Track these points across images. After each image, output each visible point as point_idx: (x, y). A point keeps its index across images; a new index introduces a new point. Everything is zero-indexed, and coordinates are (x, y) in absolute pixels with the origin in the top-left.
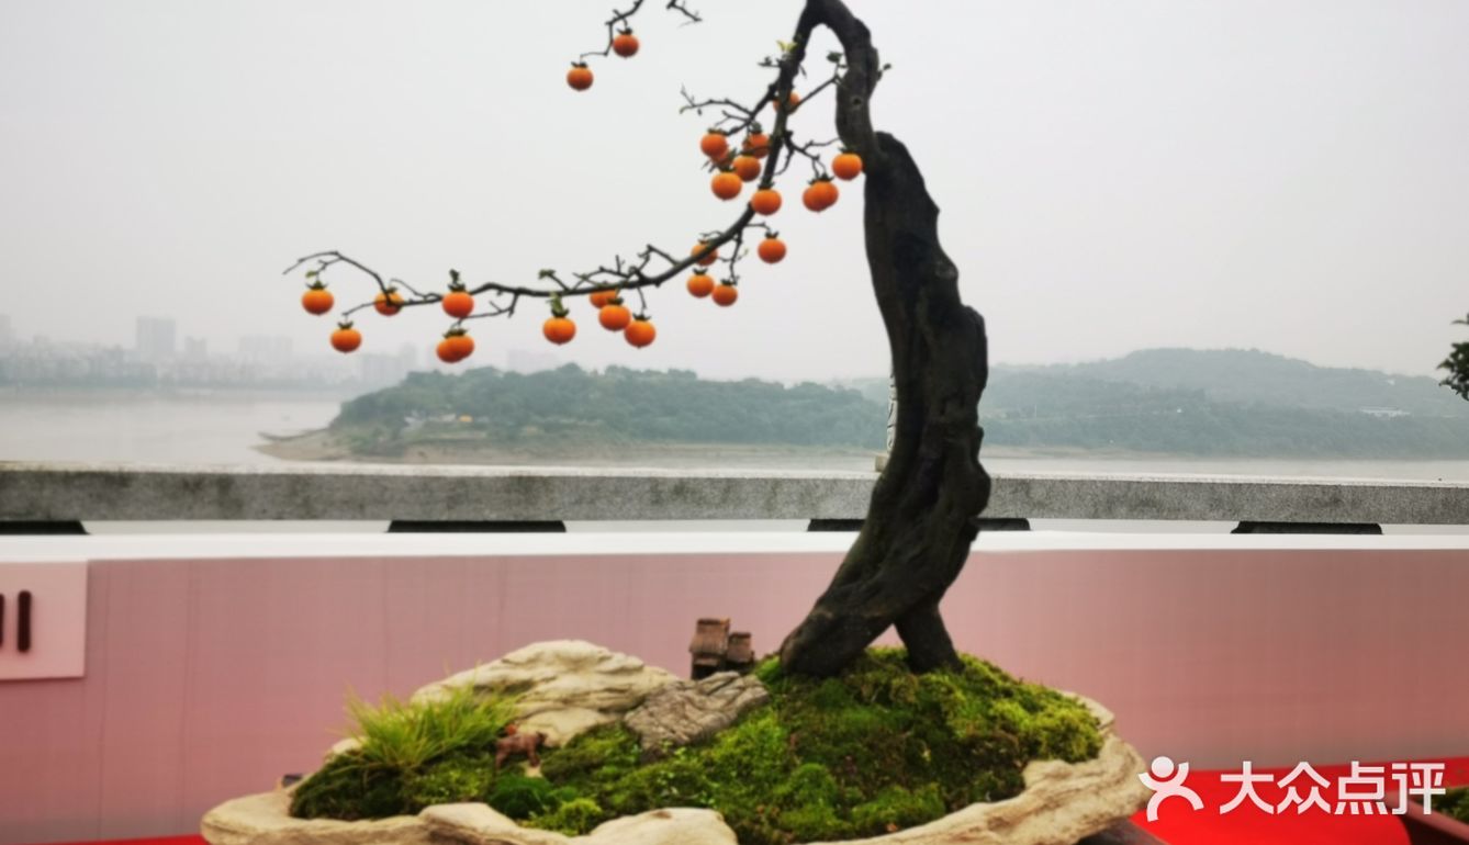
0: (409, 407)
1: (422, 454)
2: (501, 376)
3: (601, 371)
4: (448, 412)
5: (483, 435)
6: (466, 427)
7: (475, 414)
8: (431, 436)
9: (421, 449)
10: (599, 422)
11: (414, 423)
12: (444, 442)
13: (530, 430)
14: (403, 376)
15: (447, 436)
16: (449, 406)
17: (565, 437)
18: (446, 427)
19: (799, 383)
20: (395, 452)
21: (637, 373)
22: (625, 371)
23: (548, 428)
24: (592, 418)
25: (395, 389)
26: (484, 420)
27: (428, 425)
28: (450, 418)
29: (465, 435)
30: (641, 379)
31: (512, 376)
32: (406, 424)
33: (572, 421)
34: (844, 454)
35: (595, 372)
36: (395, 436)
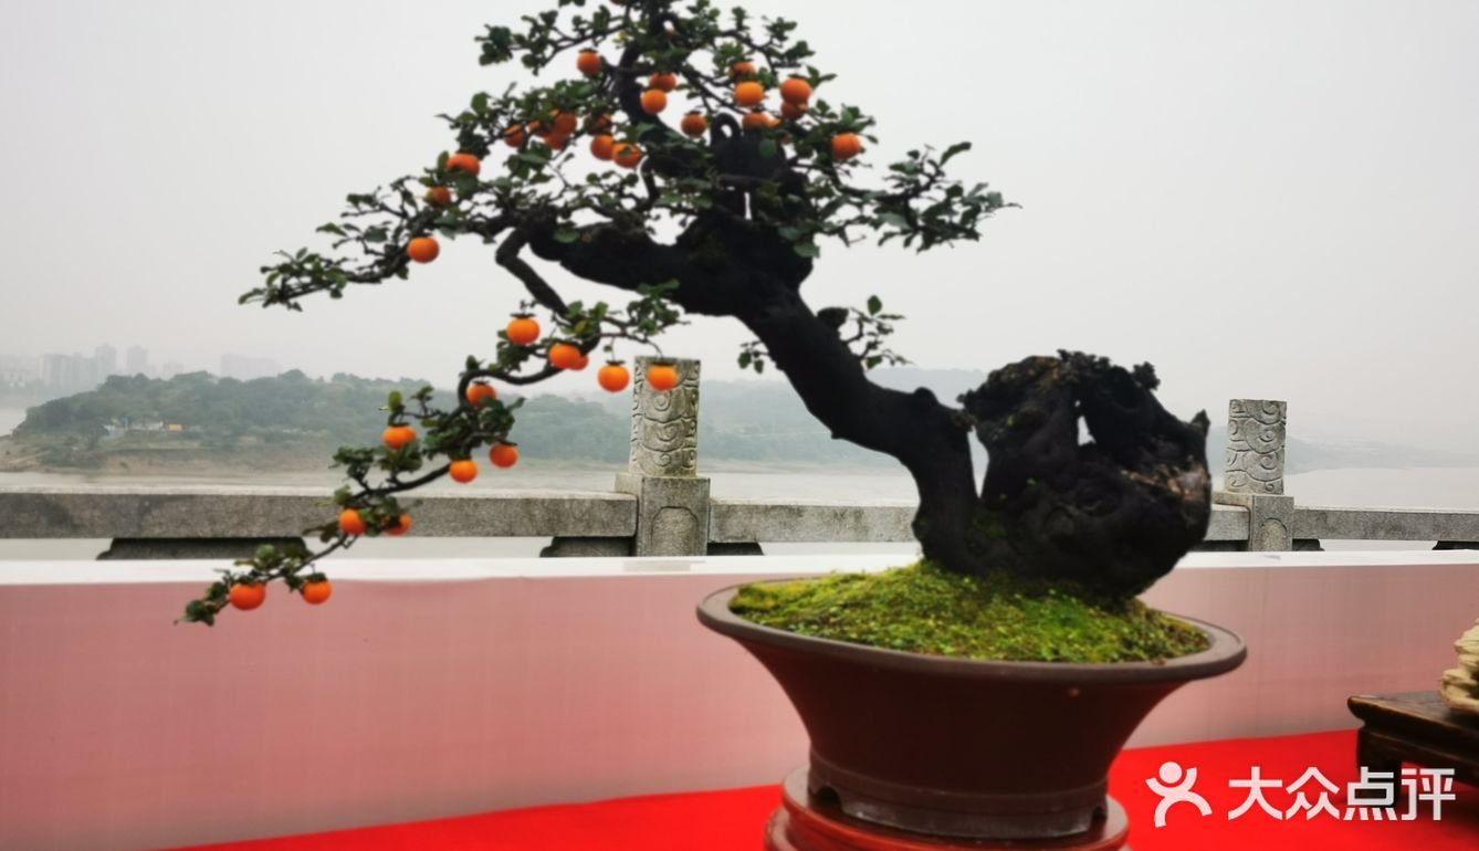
0: (108, 414)
1: (123, 465)
2: (216, 382)
3: (328, 379)
4: (157, 420)
5: (195, 445)
6: (174, 436)
7: (185, 422)
8: (135, 446)
9: (124, 459)
10: (324, 432)
11: (114, 431)
12: (150, 452)
13: (250, 440)
14: (102, 380)
15: (152, 446)
16: (156, 414)
17: (287, 447)
18: (152, 435)
19: (539, 395)
20: (90, 463)
21: (367, 381)
22: (354, 379)
23: (269, 438)
24: (318, 428)
25: (91, 393)
26: (197, 428)
27: (130, 433)
28: (157, 426)
29: (175, 445)
30: (370, 389)
31: (228, 383)
32: (106, 432)
33: (295, 431)
34: (584, 467)
35: (321, 379)
36: (91, 446)
